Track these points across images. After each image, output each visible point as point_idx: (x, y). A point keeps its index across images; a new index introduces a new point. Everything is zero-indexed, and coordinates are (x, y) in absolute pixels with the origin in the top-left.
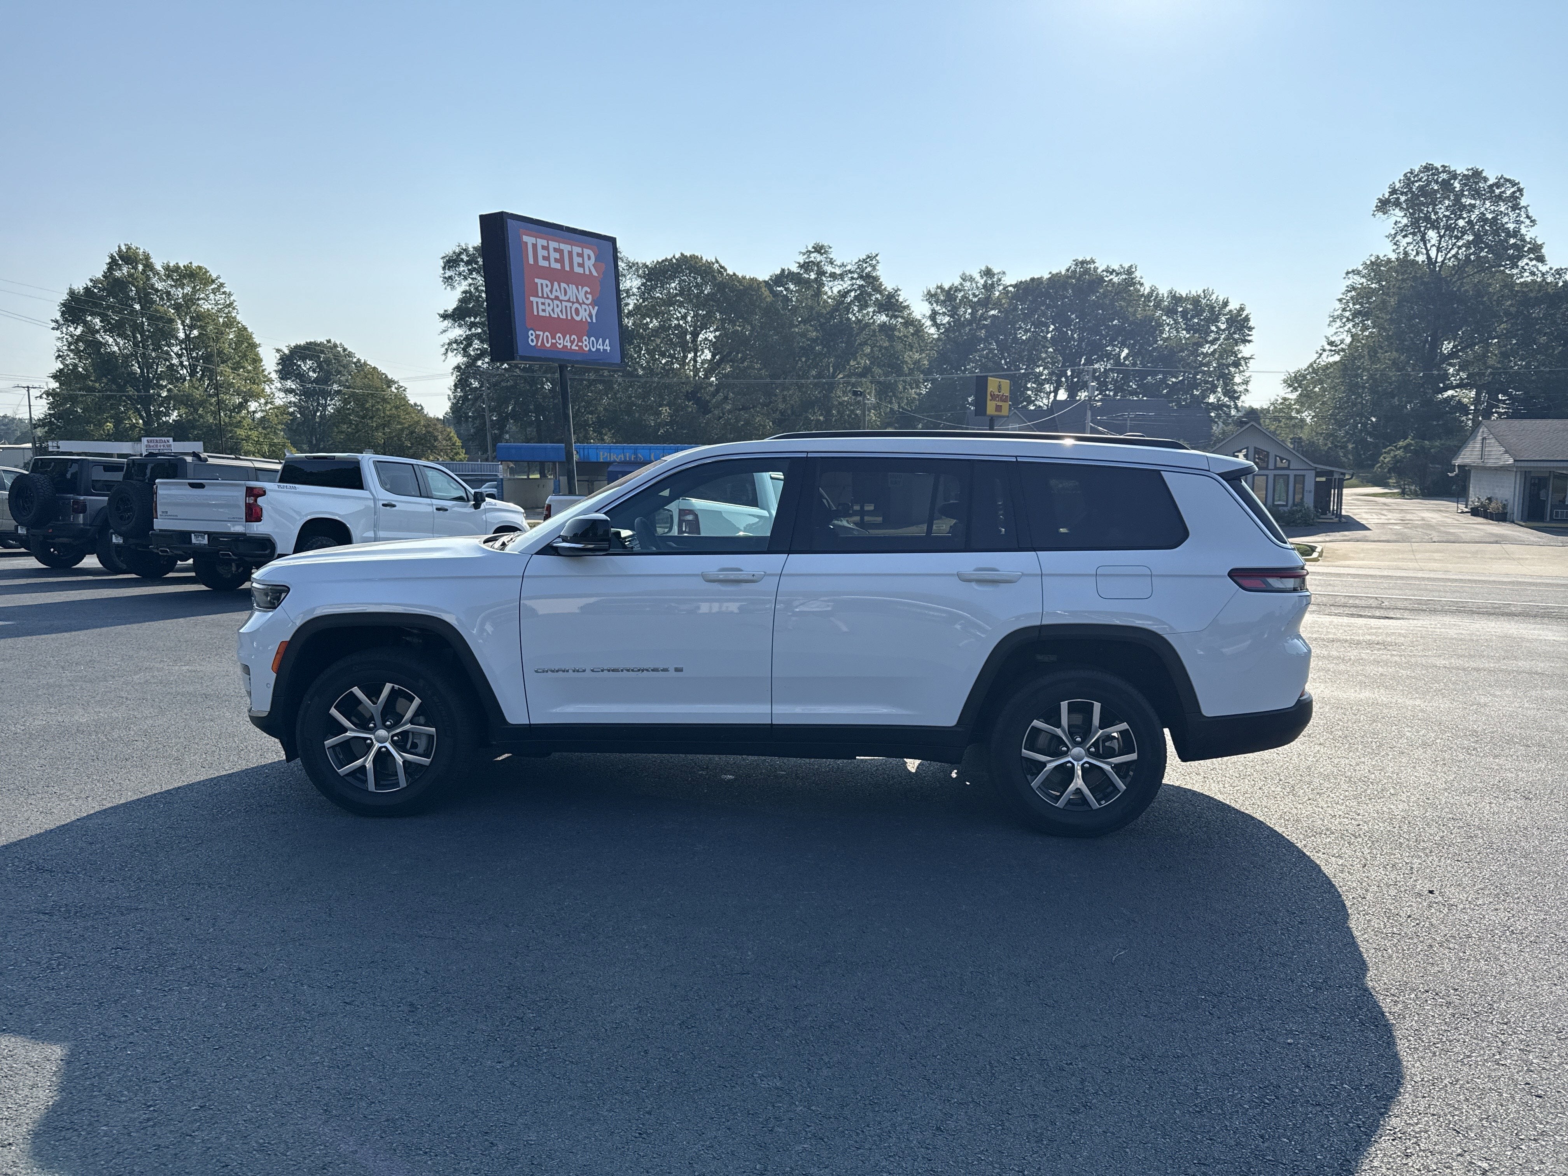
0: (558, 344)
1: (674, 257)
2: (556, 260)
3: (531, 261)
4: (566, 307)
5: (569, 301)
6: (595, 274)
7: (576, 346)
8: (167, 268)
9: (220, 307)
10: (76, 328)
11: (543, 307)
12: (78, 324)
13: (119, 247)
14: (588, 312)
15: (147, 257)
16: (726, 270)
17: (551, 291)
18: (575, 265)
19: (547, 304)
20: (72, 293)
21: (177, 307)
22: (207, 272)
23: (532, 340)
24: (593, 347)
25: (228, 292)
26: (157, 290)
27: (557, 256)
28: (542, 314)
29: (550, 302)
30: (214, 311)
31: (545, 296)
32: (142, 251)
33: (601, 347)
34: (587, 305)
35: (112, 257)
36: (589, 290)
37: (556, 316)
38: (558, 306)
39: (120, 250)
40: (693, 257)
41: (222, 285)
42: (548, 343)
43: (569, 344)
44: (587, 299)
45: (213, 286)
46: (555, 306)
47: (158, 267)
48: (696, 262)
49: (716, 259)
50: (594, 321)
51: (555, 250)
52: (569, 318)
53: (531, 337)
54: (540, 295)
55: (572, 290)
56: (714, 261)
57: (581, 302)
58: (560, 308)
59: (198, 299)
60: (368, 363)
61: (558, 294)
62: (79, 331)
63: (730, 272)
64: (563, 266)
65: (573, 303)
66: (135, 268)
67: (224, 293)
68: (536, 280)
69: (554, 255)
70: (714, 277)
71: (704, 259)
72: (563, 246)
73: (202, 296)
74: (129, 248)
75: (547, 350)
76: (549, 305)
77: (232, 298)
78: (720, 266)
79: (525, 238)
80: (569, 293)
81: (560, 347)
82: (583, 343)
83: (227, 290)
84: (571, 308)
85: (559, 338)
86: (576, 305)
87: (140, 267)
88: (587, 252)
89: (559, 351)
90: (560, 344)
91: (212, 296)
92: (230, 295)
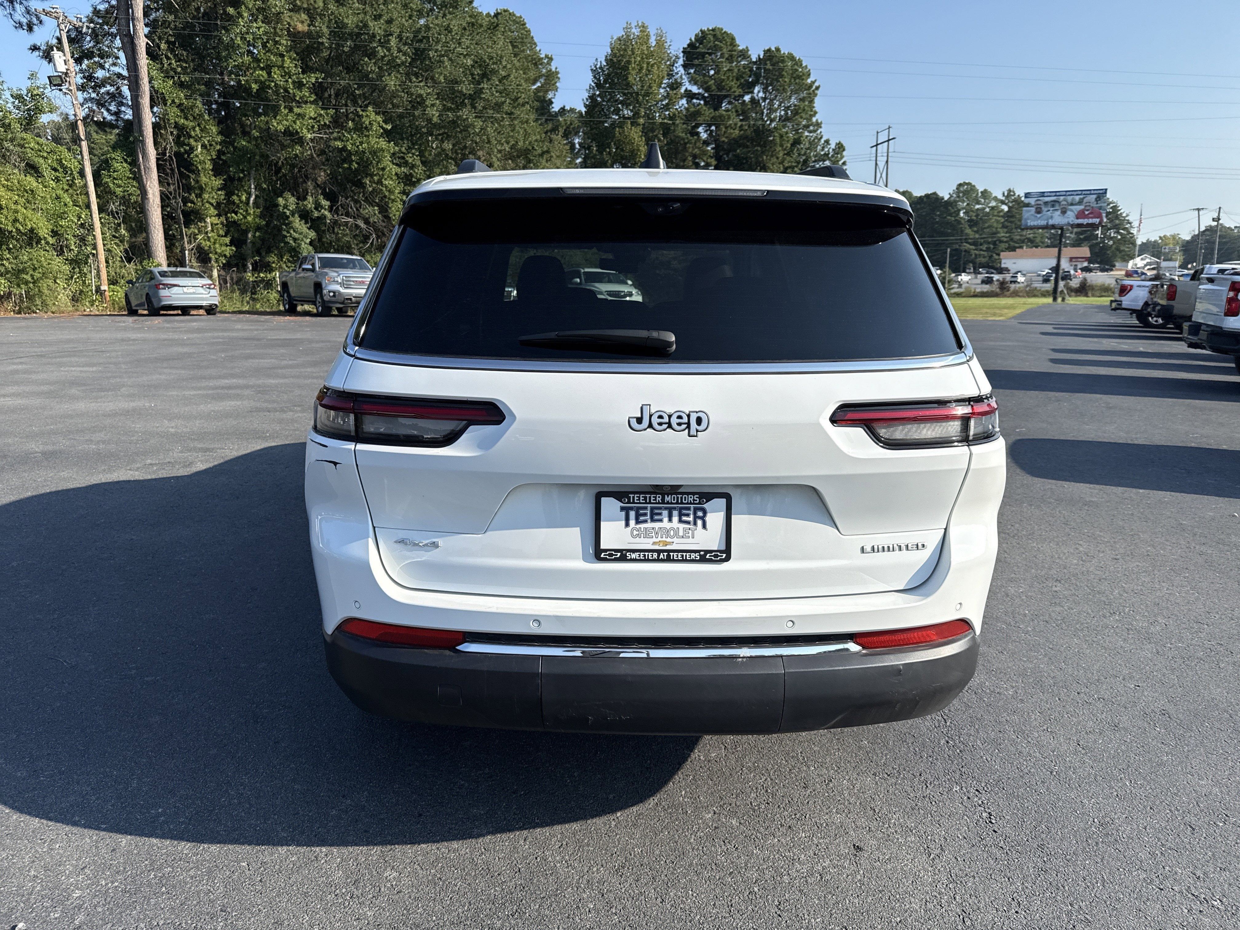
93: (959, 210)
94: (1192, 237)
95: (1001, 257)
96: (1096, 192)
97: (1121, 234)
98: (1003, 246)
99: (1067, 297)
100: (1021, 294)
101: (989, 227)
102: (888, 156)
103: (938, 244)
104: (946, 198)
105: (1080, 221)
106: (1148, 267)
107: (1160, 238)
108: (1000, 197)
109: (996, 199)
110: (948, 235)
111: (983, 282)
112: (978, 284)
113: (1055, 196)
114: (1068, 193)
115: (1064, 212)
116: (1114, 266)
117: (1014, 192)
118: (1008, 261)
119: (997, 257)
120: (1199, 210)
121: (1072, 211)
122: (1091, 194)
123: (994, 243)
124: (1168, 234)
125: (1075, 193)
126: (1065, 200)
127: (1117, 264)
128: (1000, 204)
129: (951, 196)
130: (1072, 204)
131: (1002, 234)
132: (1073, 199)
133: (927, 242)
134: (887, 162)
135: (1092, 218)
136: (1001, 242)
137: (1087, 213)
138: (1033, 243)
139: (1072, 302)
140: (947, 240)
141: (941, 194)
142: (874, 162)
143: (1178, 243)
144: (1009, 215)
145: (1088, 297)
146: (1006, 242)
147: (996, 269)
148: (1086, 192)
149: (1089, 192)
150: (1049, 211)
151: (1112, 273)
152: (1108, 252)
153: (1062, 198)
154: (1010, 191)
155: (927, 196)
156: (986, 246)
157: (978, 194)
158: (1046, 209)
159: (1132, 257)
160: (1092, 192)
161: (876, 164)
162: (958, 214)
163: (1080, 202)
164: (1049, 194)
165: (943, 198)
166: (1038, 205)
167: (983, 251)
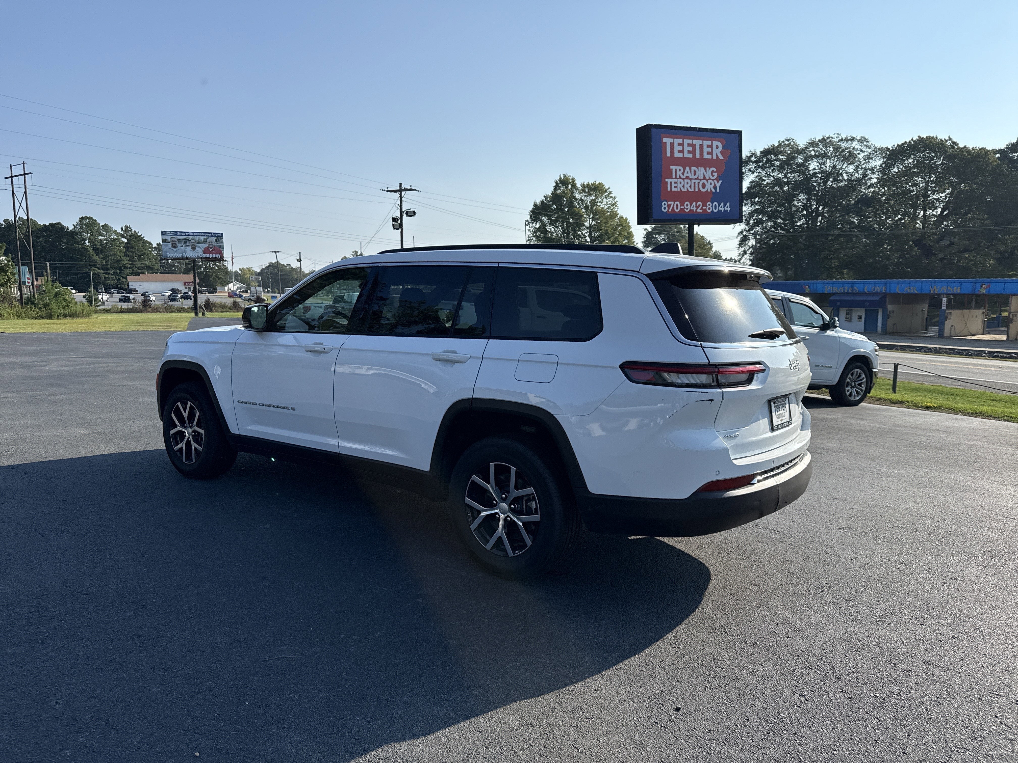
0: (685, 209)
1: (912, 140)
2: (689, 152)
3: (668, 154)
4: (695, 183)
5: (697, 179)
6: (721, 157)
7: (701, 209)
8: (583, 186)
9: (609, 206)
10: (536, 224)
11: (676, 185)
12: (537, 222)
13: (560, 176)
14: (713, 185)
15: (573, 180)
16: (957, 144)
17: (683, 174)
18: (705, 153)
19: (679, 183)
20: (535, 205)
21: (586, 208)
22: (603, 186)
23: (665, 208)
24: (716, 209)
25: (613, 196)
26: (576, 199)
27: (690, 149)
28: (673, 189)
29: (682, 181)
30: (605, 208)
31: (678, 177)
32: (571, 177)
33: (723, 209)
34: (713, 180)
35: (556, 183)
36: (715, 170)
37: (686, 190)
38: (687, 183)
39: (560, 178)
40: (930, 138)
41: (610, 193)
42: (677, 209)
43: (695, 209)
44: (713, 176)
45: (606, 194)
46: (686, 183)
47: (579, 186)
48: (931, 142)
49: (949, 137)
50: (718, 190)
51: (689, 145)
52: (697, 190)
53: (664, 206)
54: (674, 177)
55: (701, 171)
56: (947, 138)
57: (707, 178)
58: (689, 184)
59: (597, 202)
60: (699, 234)
61: (689, 175)
62: (538, 226)
63: (961, 146)
64: (694, 154)
65: (701, 180)
66: (567, 187)
67: (611, 197)
68: (671, 167)
69: (687, 149)
70: (946, 152)
71: (938, 138)
72: (695, 142)
73: (600, 200)
74: (565, 176)
75: (677, 214)
76: (681, 183)
77: (616, 200)
78: (952, 142)
79: (665, 140)
80: (698, 173)
81: (687, 211)
82: (707, 207)
83: (613, 195)
84: (699, 183)
85: (687, 205)
86: (704, 181)
87: (570, 186)
88: (715, 143)
89: (687, 214)
90: (687, 209)
91: (605, 200)
92: (615, 198)
93: (85, 240)
94: (261, 270)
95: (128, 280)
96: (216, 235)
97: (218, 266)
98: (128, 271)
99: (206, 313)
100: (161, 310)
101: (113, 255)
102: (25, 188)
103: (69, 267)
104: (71, 228)
105: (207, 255)
106: (239, 290)
107: (240, 270)
108: (119, 231)
109: (115, 232)
110: (77, 260)
111: (120, 300)
112: (117, 302)
113: (186, 235)
114: (195, 234)
115: (194, 248)
116: (216, 289)
117: (130, 228)
118: (134, 283)
119: (124, 280)
120: (276, 252)
121: (199, 247)
122: (211, 236)
123: (120, 269)
124: (245, 267)
125: (201, 234)
126: (193, 239)
127: (218, 288)
128: (120, 237)
129: (75, 227)
130: (199, 243)
131: (126, 261)
132: (199, 239)
133: (57, 265)
134: (25, 193)
135: (215, 254)
136: (126, 268)
137: (211, 250)
138: (151, 270)
139: (209, 316)
140: (77, 264)
141: (65, 225)
142: (11, 192)
143: (252, 274)
144: (128, 246)
145: (213, 312)
146: (129, 268)
147: (125, 290)
148: (208, 235)
149: (210, 235)
150: (183, 246)
151: (216, 294)
152: (211, 279)
153: (191, 237)
154: (127, 227)
155: (51, 225)
156: (113, 270)
157: (99, 227)
158: (180, 245)
159: (228, 283)
160: (212, 235)
161: (13, 193)
162: (85, 243)
163: (205, 242)
164: (180, 233)
165: (68, 229)
166: (173, 241)
167: (112, 274)
